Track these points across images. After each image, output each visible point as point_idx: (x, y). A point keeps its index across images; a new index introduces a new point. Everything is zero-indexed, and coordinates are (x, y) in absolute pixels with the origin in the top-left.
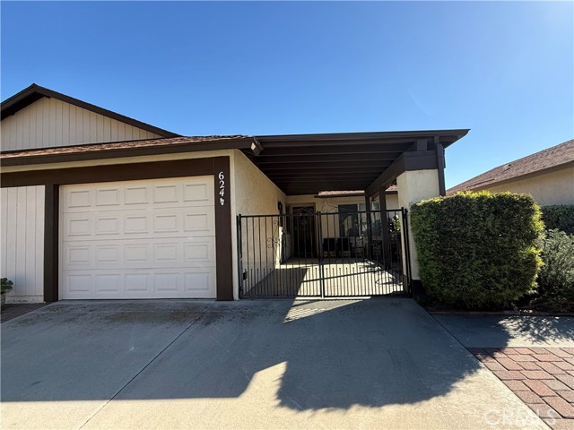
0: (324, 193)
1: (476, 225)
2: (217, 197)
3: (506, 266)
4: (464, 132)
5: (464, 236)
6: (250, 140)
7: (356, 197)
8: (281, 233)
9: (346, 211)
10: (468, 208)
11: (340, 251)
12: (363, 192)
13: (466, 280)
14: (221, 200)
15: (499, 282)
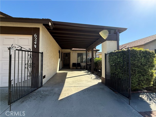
0: (73, 49)
1: (138, 60)
2: (33, 44)
3: (145, 77)
4: (125, 29)
5: (134, 64)
6: (49, 20)
7: (83, 51)
8: (59, 61)
9: (80, 55)
10: (136, 54)
11: (77, 67)
12: (85, 49)
13: (133, 82)
14: (35, 45)
15: (143, 83)
